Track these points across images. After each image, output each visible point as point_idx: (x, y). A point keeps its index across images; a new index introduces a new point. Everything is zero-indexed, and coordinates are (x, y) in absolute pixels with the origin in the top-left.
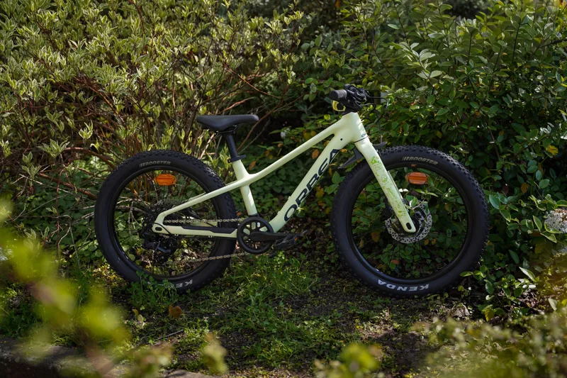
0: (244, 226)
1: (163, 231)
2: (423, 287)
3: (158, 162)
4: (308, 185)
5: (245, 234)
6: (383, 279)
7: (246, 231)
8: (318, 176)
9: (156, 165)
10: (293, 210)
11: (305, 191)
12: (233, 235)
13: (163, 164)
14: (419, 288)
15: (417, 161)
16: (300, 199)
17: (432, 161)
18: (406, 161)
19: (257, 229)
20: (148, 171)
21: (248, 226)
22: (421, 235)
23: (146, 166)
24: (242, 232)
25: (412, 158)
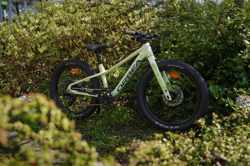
0: (101, 92)
1: (70, 92)
2: (176, 127)
3: (72, 64)
4: (127, 76)
5: (101, 96)
6: (158, 121)
7: (102, 95)
8: (131, 72)
9: (71, 65)
10: (121, 87)
11: (126, 78)
12: (97, 96)
13: (73, 65)
14: (174, 127)
15: (174, 67)
16: (124, 82)
17: (181, 67)
18: (169, 67)
19: (106, 94)
20: (68, 67)
21: (103, 92)
22: (178, 103)
23: (67, 65)
24: (100, 95)
25: (172, 65)
